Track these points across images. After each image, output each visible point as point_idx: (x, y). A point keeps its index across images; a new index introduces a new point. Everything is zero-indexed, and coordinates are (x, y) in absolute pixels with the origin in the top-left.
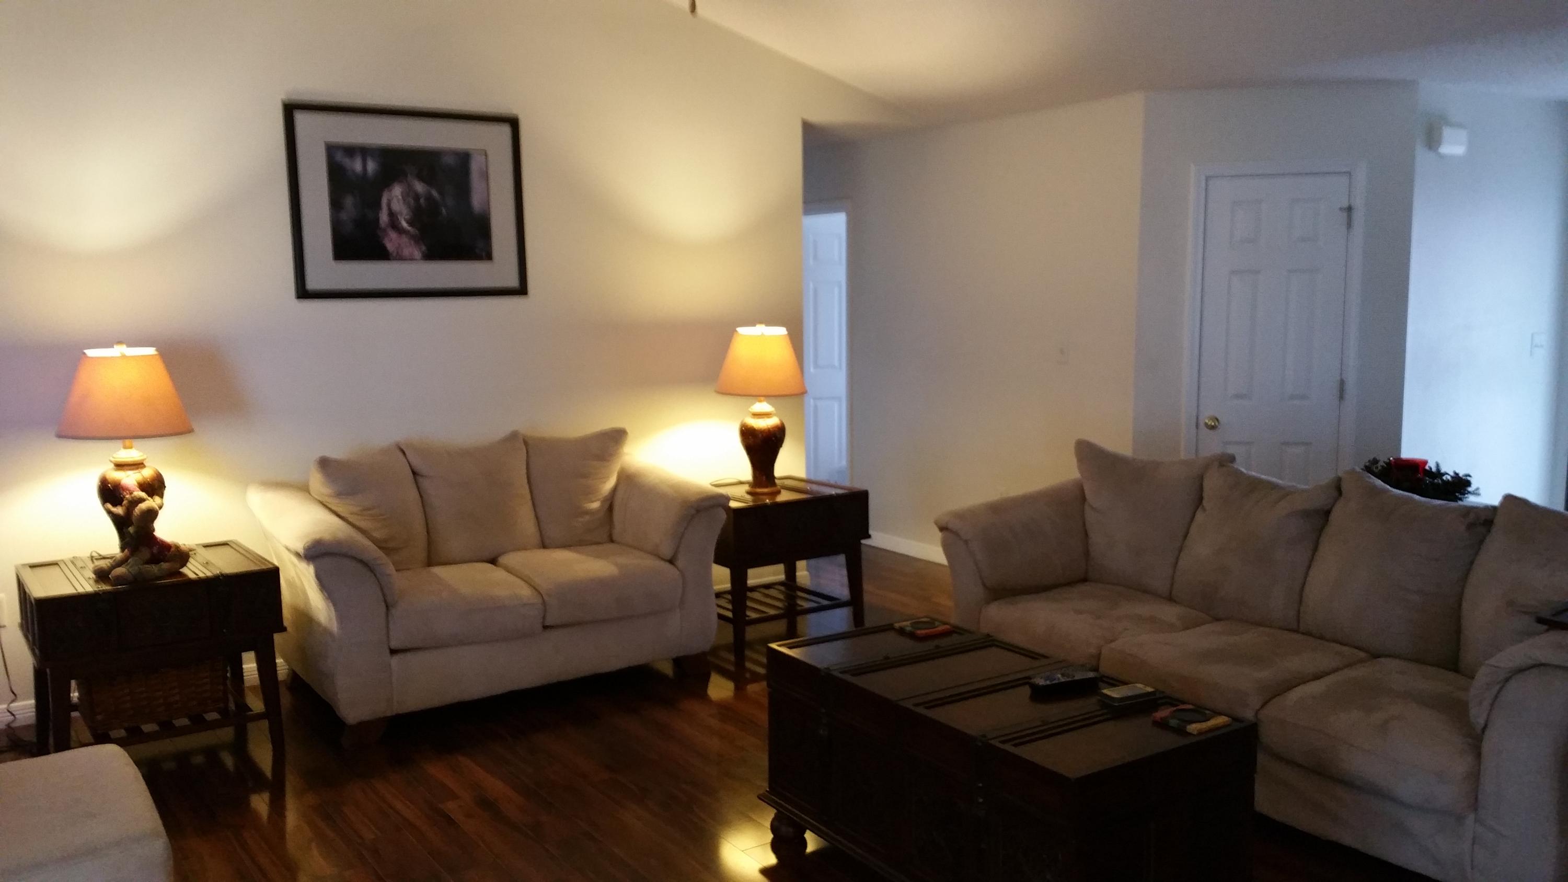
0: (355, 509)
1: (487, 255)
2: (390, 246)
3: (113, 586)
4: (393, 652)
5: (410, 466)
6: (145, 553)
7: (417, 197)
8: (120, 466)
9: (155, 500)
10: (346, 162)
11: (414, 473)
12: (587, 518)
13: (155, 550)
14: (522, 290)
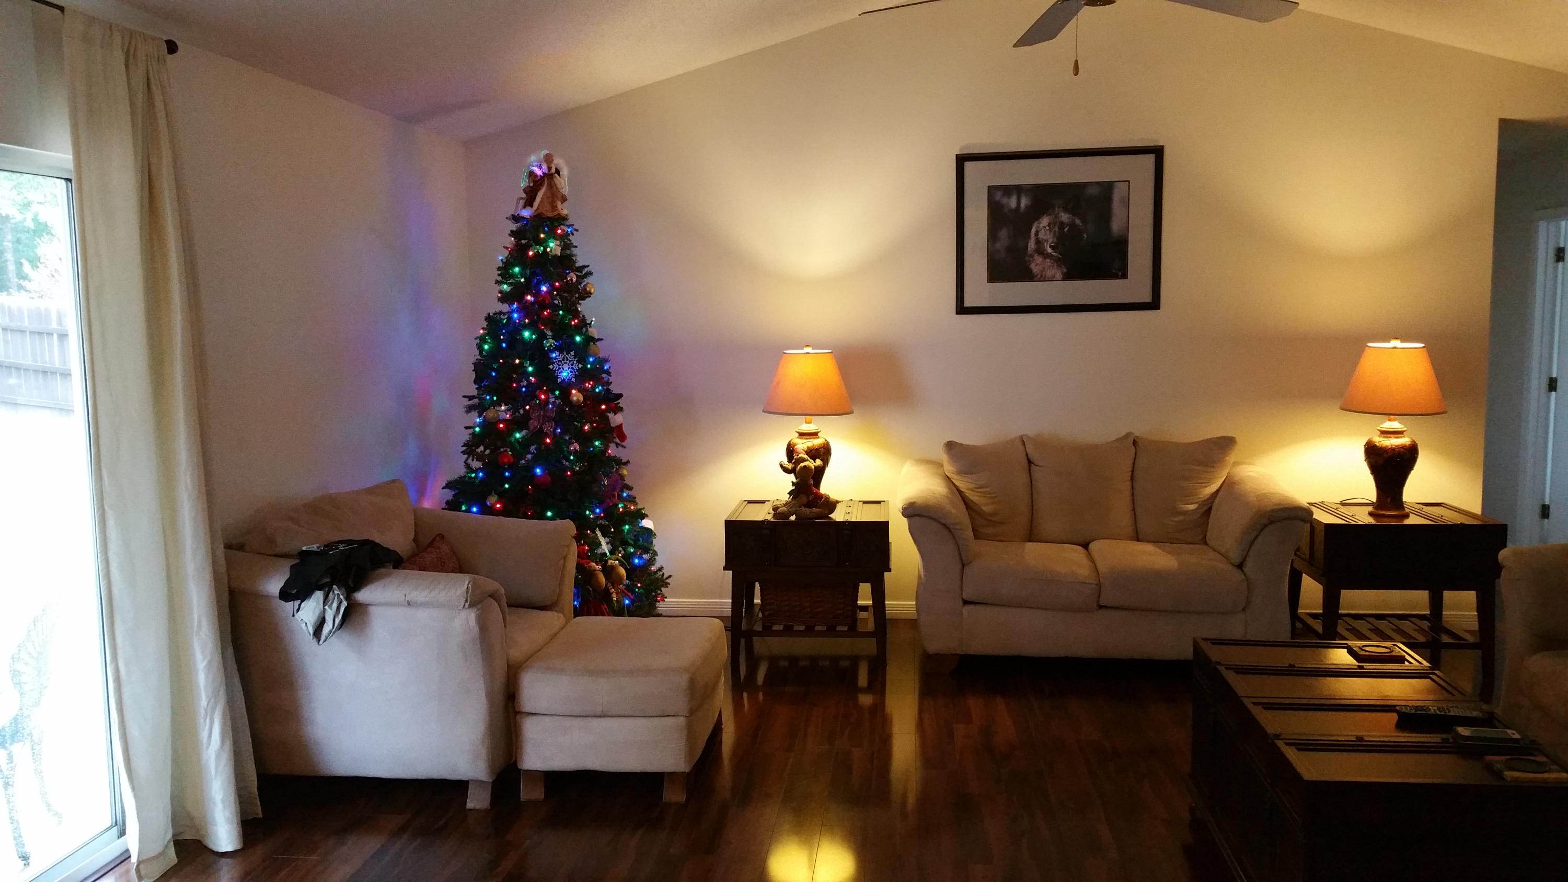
0: (971, 486)
1: (1123, 274)
2: (1035, 269)
3: (775, 519)
4: (966, 602)
5: (1027, 455)
6: (804, 499)
7: (1062, 225)
8: (802, 435)
9: (816, 461)
10: (1005, 200)
11: (1030, 462)
12: (1181, 518)
13: (811, 497)
14: (1154, 304)
